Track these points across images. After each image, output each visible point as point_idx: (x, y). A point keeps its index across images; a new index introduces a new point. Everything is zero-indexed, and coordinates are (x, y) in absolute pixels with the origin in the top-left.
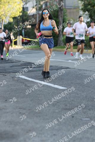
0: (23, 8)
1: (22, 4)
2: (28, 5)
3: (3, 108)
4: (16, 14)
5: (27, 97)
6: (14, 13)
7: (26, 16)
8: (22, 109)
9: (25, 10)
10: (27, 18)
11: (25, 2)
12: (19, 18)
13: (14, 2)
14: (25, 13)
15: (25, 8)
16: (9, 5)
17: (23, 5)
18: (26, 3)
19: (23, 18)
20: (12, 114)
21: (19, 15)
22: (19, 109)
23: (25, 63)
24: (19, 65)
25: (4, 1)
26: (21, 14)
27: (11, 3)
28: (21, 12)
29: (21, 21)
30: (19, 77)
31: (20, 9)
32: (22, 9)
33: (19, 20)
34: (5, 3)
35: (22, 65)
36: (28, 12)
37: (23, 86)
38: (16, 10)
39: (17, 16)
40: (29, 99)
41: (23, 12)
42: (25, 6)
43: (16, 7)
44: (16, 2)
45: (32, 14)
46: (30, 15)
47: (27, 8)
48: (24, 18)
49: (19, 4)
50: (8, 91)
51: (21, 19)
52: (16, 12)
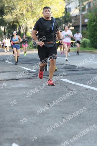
0: (66, 9)
1: (65, 4)
2: (70, 6)
3: (46, 113)
4: (59, 15)
5: (71, 102)
6: (56, 14)
7: (68, 17)
8: (65, 114)
9: (68, 11)
10: (70, 19)
11: (67, 2)
12: (62, 19)
13: (56, 2)
14: (67, 14)
15: (67, 9)
16: (51, 6)
17: (66, 6)
18: (69, 3)
19: (65, 19)
20: (54, 118)
21: (61, 16)
22: (62, 113)
23: (67, 65)
24: (62, 68)
25: (46, 2)
26: (64, 15)
27: (53, 4)
28: (64, 13)
29: (63, 22)
30: (62, 81)
31: (62, 10)
32: (64, 10)
33: (61, 22)
34: (47, 3)
35: (64, 68)
36: (71, 13)
37: (66, 90)
38: (58, 11)
39: (59, 17)
40: (72, 103)
41: (65, 13)
42: (67, 7)
43: (58, 7)
44: (58, 3)
45: (75, 15)
46: (72, 16)
47: (70, 9)
48: (67, 19)
49: (61, 5)
50: (51, 95)
51: (64, 20)
52: (59, 13)
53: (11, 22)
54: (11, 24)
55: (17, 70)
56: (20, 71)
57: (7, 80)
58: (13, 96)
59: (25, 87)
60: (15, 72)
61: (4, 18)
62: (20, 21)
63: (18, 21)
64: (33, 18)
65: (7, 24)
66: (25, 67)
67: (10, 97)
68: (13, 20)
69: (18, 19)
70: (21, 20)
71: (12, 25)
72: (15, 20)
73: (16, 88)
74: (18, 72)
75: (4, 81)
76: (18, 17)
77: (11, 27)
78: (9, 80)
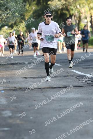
53: (59, 9)
54: (59, 12)
55: (66, 75)
56: (70, 76)
57: (52, 88)
58: (61, 109)
59: (77, 98)
60: (63, 78)
61: (49, 4)
62: (71, 9)
63: (69, 8)
64: (89, 4)
65: (54, 13)
66: (78, 70)
67: (56, 110)
68: (62, 7)
69: (68, 5)
70: (72, 7)
71: (61, 13)
72: (64, 7)
73: (65, 99)
74: (67, 77)
75: (48, 89)
76: (69, 3)
77: (59, 16)
78: (55, 88)
